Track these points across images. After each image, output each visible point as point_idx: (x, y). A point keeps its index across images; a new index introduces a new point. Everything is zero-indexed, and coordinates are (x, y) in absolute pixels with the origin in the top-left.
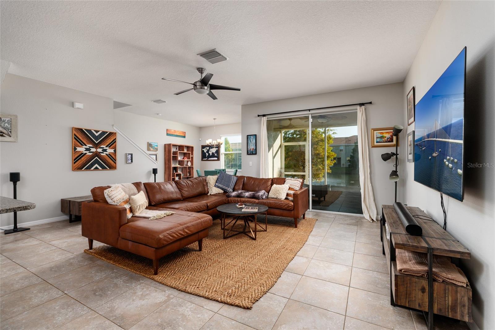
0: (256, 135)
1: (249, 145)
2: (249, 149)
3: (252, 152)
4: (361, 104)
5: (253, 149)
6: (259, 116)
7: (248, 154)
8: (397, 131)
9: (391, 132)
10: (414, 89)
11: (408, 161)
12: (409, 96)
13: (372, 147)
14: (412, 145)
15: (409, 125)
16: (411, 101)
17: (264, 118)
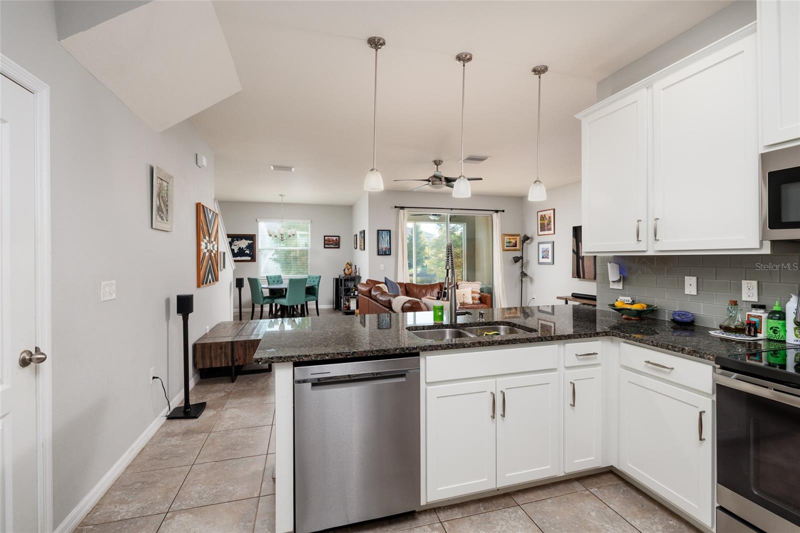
0: (390, 231)
1: (380, 243)
2: (381, 248)
3: (385, 252)
4: (497, 211)
5: (386, 248)
6: (396, 207)
7: (378, 254)
8: (526, 238)
9: (516, 238)
10: (554, 210)
11: (539, 263)
12: (543, 213)
13: (503, 251)
14: (548, 251)
15: (538, 235)
16: (547, 218)
17: (402, 211)
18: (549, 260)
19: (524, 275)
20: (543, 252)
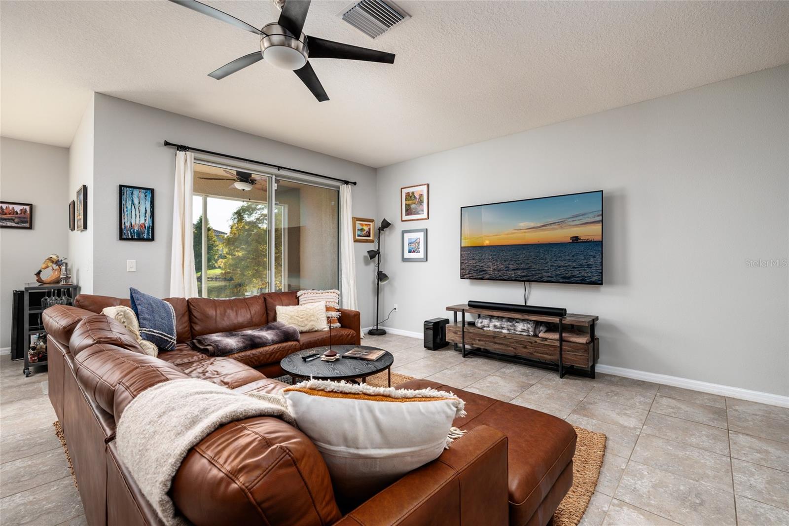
0: (152, 189)
1: (126, 213)
2: (128, 224)
3: (139, 234)
4: (346, 183)
5: (143, 226)
6: (167, 144)
7: (121, 238)
8: (386, 225)
9: (370, 225)
10: (428, 185)
11: (404, 260)
12: (410, 190)
13: (354, 241)
14: (419, 243)
15: (402, 221)
16: (417, 196)
17: (181, 154)
18: (421, 255)
19: (381, 276)
20: (410, 244)
